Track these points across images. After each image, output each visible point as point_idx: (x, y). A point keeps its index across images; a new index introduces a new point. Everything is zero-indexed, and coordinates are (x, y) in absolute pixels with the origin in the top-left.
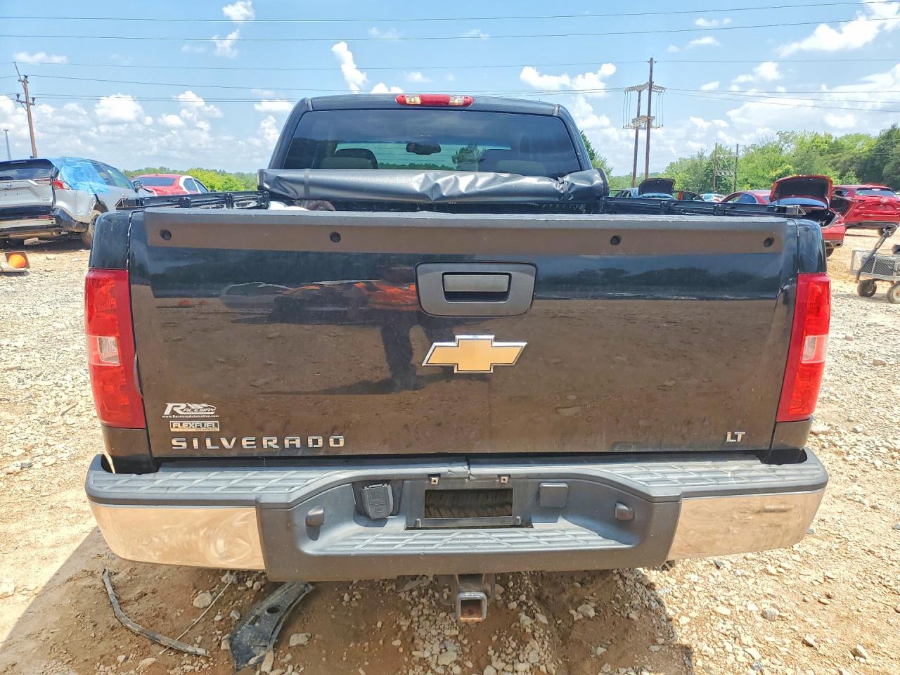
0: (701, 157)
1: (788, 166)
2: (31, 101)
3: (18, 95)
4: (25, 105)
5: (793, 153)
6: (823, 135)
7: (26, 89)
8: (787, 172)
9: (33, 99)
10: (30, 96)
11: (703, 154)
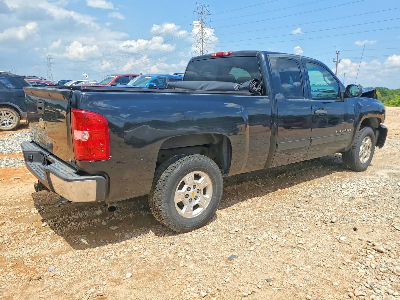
2: (339, 61)
3: (334, 59)
4: (336, 63)
7: (338, 57)
9: (340, 60)
10: (339, 59)
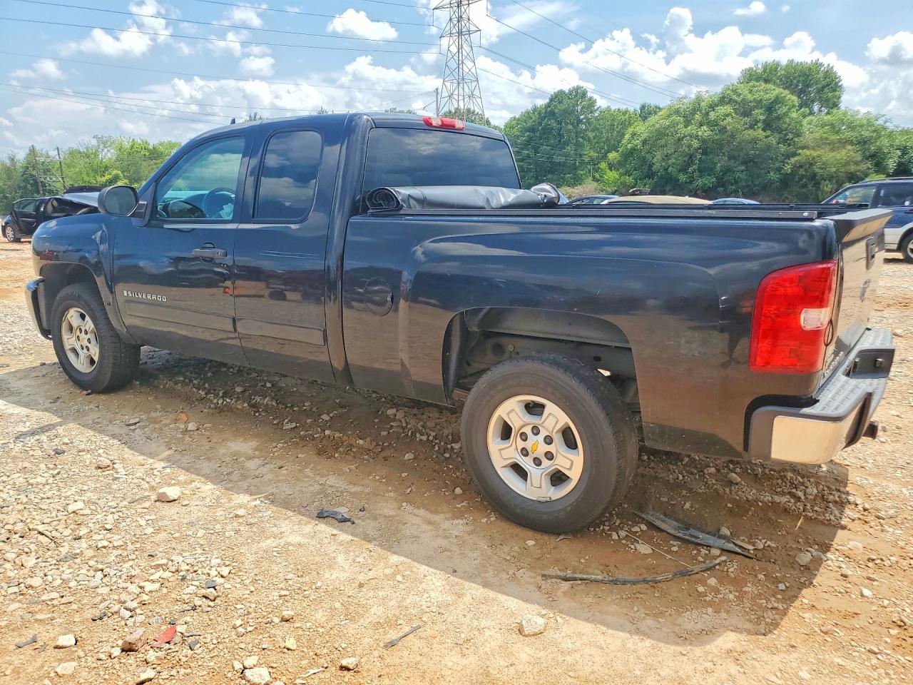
0: (13, 160)
1: (115, 172)
5: (114, 158)
6: (139, 141)
8: (116, 178)
11: (14, 157)
